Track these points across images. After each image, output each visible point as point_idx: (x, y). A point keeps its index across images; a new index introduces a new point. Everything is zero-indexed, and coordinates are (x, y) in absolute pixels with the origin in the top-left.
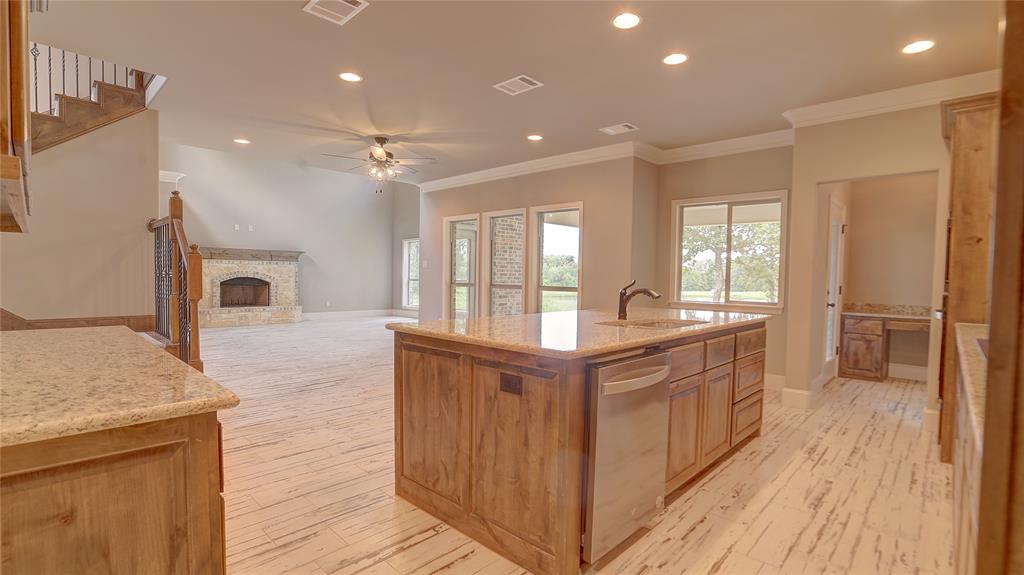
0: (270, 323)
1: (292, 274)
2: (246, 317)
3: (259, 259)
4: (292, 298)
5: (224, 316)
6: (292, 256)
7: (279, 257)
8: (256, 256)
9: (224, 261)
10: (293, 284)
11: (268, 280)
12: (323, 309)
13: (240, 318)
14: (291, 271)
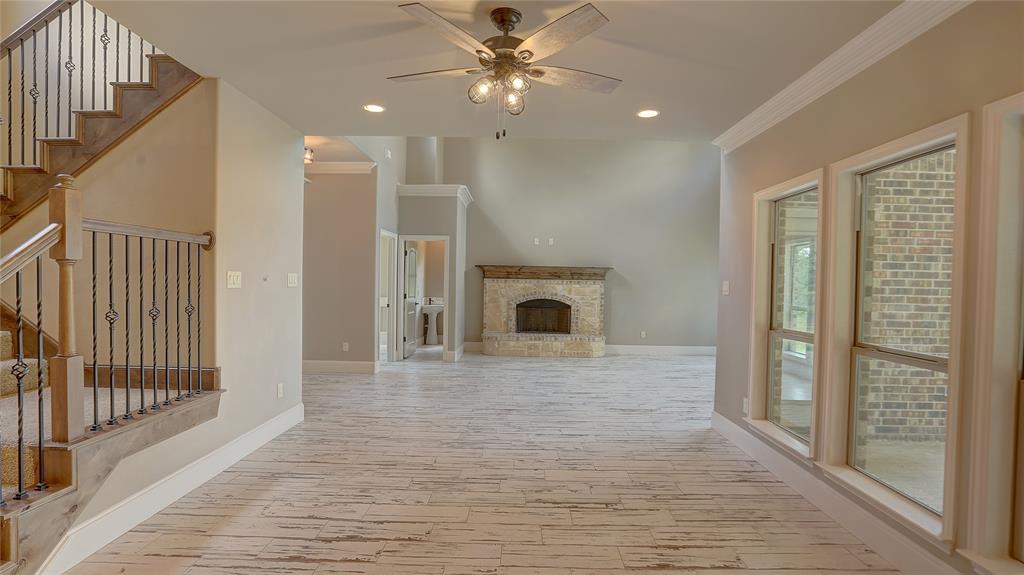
0: (563, 356)
1: (598, 295)
2: (536, 347)
3: (559, 277)
4: (597, 326)
5: (512, 344)
6: (595, 274)
7: (581, 274)
8: (556, 274)
9: (520, 281)
10: (597, 308)
11: (568, 303)
12: (637, 341)
13: (530, 348)
14: (595, 291)
